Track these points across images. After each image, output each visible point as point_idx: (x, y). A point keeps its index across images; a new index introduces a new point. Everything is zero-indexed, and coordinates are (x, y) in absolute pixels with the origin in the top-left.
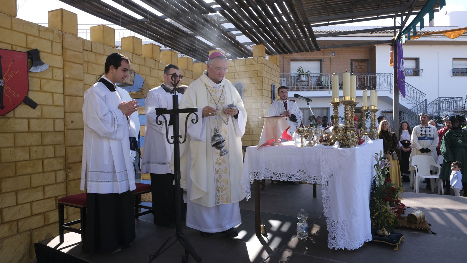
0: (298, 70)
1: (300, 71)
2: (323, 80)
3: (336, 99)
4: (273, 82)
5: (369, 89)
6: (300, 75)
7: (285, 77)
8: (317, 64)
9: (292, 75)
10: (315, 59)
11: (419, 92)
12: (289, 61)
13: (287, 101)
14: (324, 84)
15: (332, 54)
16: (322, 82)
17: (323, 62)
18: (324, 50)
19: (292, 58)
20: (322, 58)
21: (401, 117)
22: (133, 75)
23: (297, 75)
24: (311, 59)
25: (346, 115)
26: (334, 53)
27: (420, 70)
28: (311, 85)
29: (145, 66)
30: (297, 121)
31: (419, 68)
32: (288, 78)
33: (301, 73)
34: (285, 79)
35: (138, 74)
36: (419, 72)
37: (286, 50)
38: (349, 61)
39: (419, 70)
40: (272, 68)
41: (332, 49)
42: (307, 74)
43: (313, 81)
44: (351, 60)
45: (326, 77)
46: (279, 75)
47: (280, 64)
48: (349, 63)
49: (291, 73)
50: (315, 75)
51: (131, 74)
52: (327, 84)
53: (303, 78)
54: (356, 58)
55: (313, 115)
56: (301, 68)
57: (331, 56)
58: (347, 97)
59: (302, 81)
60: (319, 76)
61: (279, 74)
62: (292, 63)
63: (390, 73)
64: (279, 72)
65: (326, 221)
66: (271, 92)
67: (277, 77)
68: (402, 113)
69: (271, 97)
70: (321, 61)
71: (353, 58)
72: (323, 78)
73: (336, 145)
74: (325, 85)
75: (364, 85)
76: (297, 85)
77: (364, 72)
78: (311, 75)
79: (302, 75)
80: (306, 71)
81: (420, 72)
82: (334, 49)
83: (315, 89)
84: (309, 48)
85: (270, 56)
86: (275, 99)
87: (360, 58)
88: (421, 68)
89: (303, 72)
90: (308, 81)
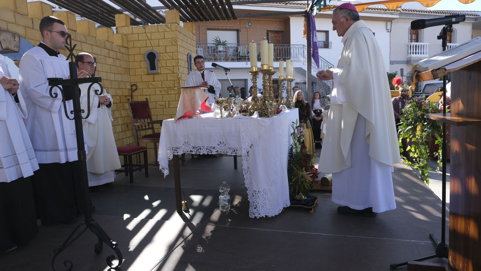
0: (215, 39)
1: (217, 40)
2: (240, 51)
3: (254, 67)
4: (190, 52)
5: (285, 60)
6: (218, 45)
7: (202, 47)
8: (234, 33)
9: (209, 45)
10: (232, 28)
11: (328, 63)
12: (206, 29)
13: (205, 72)
14: (241, 54)
15: (249, 24)
16: (239, 52)
17: (240, 31)
18: (241, 19)
19: (208, 27)
20: (239, 28)
21: (313, 88)
22: (17, 39)
23: (214, 45)
24: (228, 28)
25: (264, 84)
26: (251, 23)
27: (330, 43)
28: (228, 55)
29: (33, 28)
30: (216, 93)
31: (328, 41)
32: (205, 48)
33: (218, 43)
34: (202, 49)
35: (24, 38)
36: (328, 44)
37: (202, 17)
38: (266, 32)
39: (328, 43)
40: (187, 36)
41: (249, 19)
42: (224, 44)
43: (231, 51)
44: (267, 31)
45: (243, 48)
46: (195, 44)
47: (196, 33)
48: (266, 34)
49: (208, 42)
50: (233, 46)
51: (15, 38)
52: (244, 55)
53: (221, 48)
54: (272, 29)
55: (232, 85)
56: (218, 38)
57: (248, 26)
58: (265, 66)
59: (220, 52)
60: (236, 46)
61: (195, 42)
62: (209, 32)
63: (303, 45)
64: (194, 41)
65: (247, 191)
66: (188, 62)
67: (193, 46)
68: (314, 84)
69: (187, 67)
70: (238, 31)
71: (269, 29)
72: (240, 49)
73: (255, 114)
74: (242, 56)
75: (280, 56)
76: (214, 55)
77: (280, 43)
78: (228, 45)
79: (219, 44)
80: (223, 41)
81: (330, 45)
82: (251, 19)
83: (233, 60)
84: (226, 16)
85: (185, 23)
86: (192, 70)
87: (276, 29)
88: (330, 41)
89: (220, 42)
90: (226, 52)
